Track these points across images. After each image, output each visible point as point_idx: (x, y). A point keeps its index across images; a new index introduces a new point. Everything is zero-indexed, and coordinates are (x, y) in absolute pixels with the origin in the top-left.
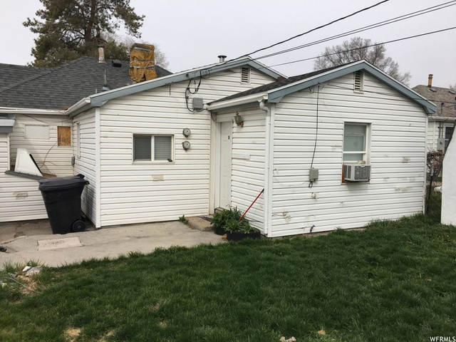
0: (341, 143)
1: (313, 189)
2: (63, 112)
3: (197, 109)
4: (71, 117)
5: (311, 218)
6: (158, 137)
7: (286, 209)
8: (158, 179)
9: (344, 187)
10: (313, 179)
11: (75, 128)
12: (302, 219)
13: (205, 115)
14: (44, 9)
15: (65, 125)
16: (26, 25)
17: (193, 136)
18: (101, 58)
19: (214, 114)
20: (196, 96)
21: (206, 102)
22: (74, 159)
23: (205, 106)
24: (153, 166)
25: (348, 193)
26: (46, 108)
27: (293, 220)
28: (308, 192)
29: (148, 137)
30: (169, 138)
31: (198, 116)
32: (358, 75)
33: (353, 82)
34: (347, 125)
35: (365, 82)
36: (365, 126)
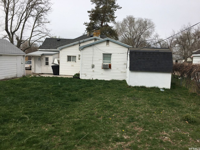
0: (102, 59)
1: (93, 69)
5: (92, 76)
6: (73, 56)
7: (85, 73)
8: (72, 66)
10: (93, 66)
12: (90, 76)
16: (84, 24)
17: (81, 56)
18: (88, 35)
24: (71, 63)
25: (104, 71)
27: (87, 76)
28: (92, 70)
29: (71, 56)
30: (76, 56)
32: (108, 41)
33: (106, 43)
34: (104, 54)
35: (110, 43)
36: (111, 54)
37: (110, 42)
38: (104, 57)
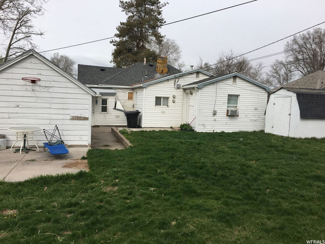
0: (227, 102)
1: (215, 117)
2: (130, 87)
3: (178, 88)
4: (133, 89)
5: (213, 127)
6: (164, 98)
7: (204, 123)
8: (163, 112)
9: (228, 117)
10: (215, 114)
11: (135, 93)
12: (210, 127)
13: (181, 90)
14: (118, 33)
15: (131, 92)
16: (111, 42)
17: (176, 98)
18: (145, 62)
19: (185, 90)
20: (178, 83)
21: (181, 85)
22: (134, 105)
23: (181, 87)
24: (162, 108)
25: (229, 120)
26: (125, 86)
27: (206, 127)
28: (213, 118)
29: (160, 98)
30: (168, 98)
31: (179, 90)
32: (235, 77)
33: (232, 80)
34: (229, 95)
35: (238, 80)
36: (237, 96)
37: (237, 78)
38: (229, 100)
